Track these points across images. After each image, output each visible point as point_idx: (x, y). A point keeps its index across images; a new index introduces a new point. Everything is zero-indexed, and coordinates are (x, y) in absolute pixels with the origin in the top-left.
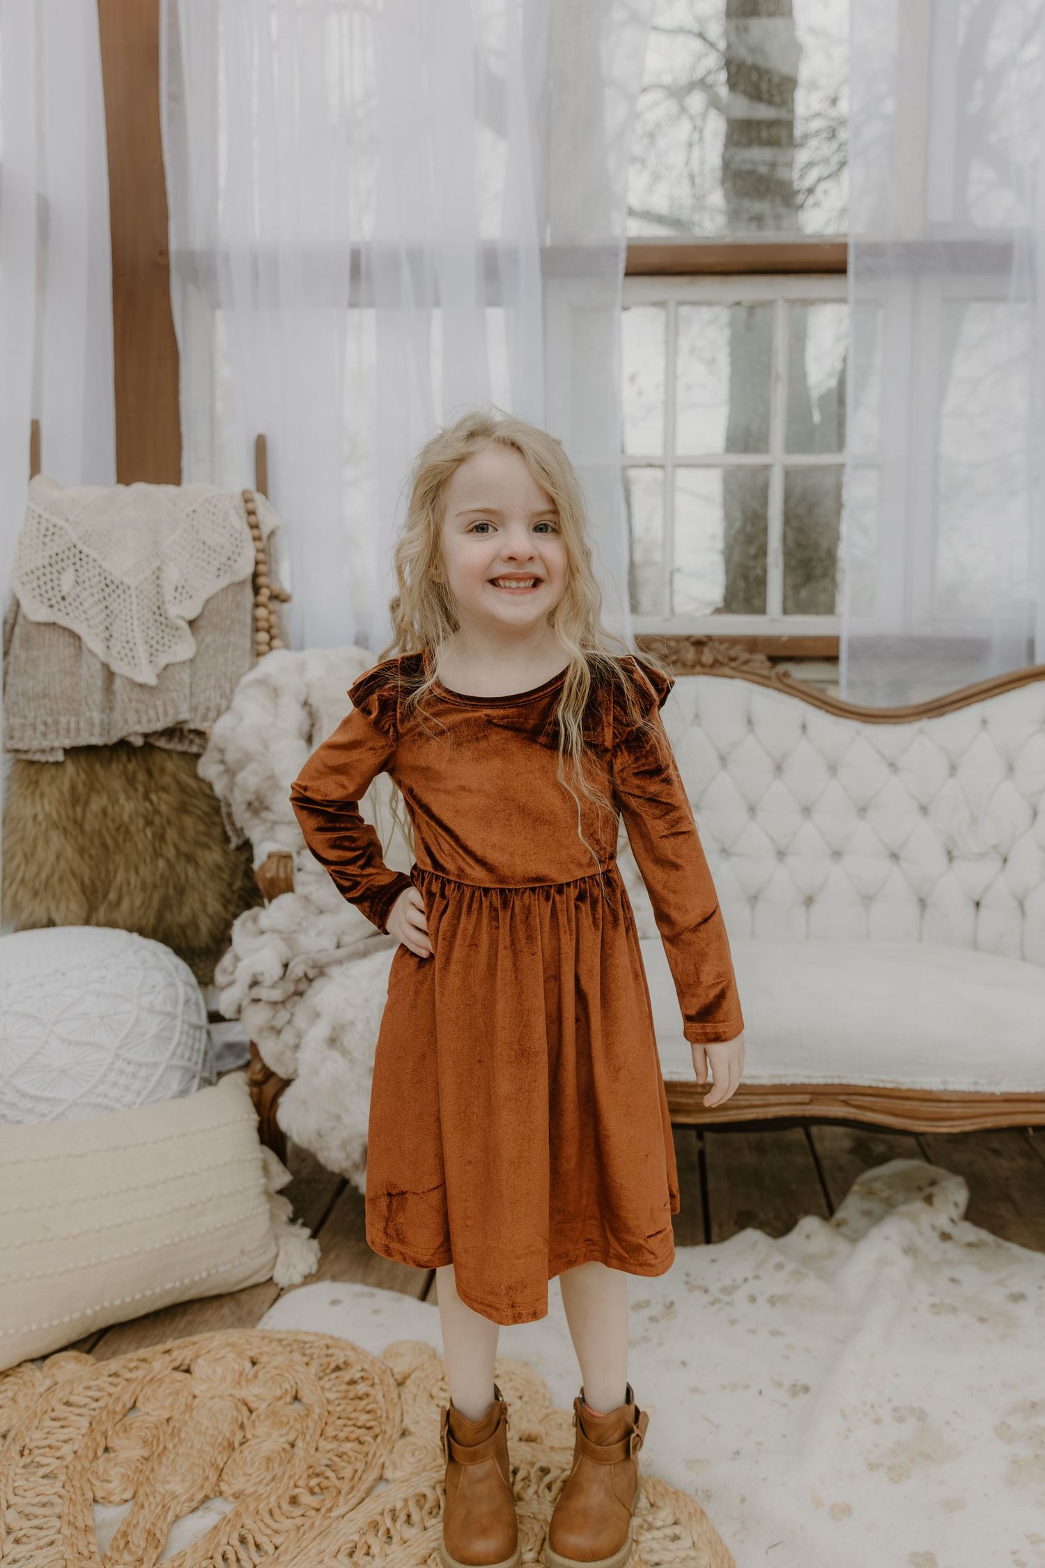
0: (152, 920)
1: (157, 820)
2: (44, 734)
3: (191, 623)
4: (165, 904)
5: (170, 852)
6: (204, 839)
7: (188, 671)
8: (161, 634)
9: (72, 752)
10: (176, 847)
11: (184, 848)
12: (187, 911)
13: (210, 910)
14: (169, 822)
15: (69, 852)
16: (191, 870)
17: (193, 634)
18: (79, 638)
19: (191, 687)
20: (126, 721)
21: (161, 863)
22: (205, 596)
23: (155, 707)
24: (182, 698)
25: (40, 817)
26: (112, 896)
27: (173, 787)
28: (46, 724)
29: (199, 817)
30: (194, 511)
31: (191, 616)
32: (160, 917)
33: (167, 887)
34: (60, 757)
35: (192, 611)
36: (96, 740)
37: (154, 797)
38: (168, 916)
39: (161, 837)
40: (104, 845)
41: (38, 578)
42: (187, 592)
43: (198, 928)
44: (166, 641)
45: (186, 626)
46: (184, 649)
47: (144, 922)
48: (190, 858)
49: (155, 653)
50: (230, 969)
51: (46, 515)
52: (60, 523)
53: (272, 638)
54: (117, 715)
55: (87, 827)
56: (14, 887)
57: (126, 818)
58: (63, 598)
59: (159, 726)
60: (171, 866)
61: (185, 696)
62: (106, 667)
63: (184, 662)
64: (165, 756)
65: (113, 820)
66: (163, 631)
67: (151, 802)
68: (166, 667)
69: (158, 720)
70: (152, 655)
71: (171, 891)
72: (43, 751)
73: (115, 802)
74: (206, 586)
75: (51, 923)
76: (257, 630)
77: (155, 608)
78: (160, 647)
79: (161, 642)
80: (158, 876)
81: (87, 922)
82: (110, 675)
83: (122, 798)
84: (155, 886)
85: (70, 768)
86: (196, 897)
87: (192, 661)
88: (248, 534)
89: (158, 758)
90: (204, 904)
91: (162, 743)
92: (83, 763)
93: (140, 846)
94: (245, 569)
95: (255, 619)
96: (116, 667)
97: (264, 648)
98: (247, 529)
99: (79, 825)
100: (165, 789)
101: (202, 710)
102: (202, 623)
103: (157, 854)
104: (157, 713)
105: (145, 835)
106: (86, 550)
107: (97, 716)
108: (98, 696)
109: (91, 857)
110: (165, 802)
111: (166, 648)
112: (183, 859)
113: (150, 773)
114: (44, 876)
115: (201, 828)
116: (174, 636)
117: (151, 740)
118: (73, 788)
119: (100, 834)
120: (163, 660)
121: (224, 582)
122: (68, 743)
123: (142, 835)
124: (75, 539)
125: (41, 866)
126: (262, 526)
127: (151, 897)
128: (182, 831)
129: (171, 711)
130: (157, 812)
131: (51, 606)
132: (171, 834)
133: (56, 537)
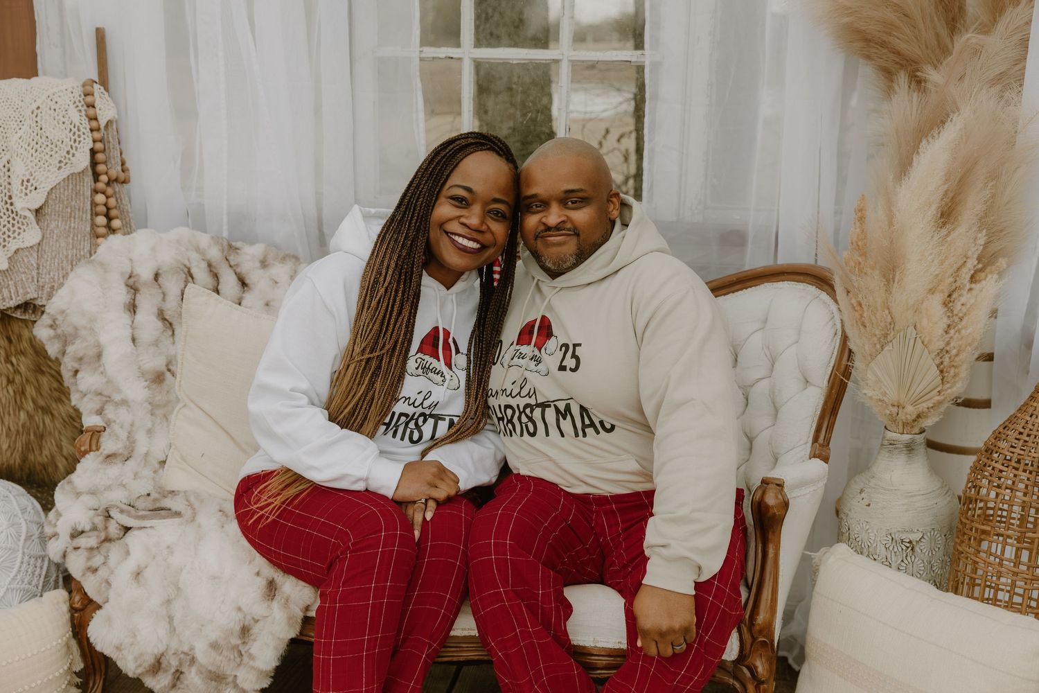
0: (18, 460)
1: (18, 379)
3: (38, 212)
4: (28, 447)
5: (29, 406)
6: (56, 394)
7: (35, 255)
8: (12, 221)
10: (34, 401)
11: (41, 402)
12: (46, 452)
13: (65, 452)
14: (27, 380)
16: (48, 421)
17: (38, 221)
19: (38, 269)
21: (23, 415)
22: (48, 189)
23: (8, 286)
24: (30, 280)
27: (30, 351)
29: (53, 376)
30: (38, 108)
31: (37, 206)
32: (24, 459)
33: (29, 434)
35: (37, 200)
37: (14, 360)
38: (31, 457)
39: (23, 392)
42: (32, 185)
43: (56, 466)
44: (16, 228)
45: (31, 217)
46: (31, 236)
47: (12, 462)
48: (46, 410)
49: (7, 239)
50: (53, 522)
53: (109, 219)
59: (12, 303)
60: (30, 417)
61: (33, 277)
63: (31, 247)
64: (20, 324)
66: (14, 219)
67: (12, 364)
68: (16, 252)
69: (12, 299)
70: (5, 240)
71: (32, 437)
74: (49, 178)
76: (97, 215)
77: (7, 198)
78: (10, 234)
79: (12, 229)
80: (20, 425)
84: (18, 432)
86: (53, 442)
87: (39, 244)
88: (86, 125)
89: (16, 327)
90: (60, 447)
91: (18, 314)
94: (83, 161)
95: (94, 204)
97: (102, 230)
98: (85, 121)
100: (22, 353)
101: (47, 289)
102: (46, 210)
103: (21, 408)
104: (10, 292)
105: (8, 391)
110: (24, 364)
111: (16, 235)
112: (40, 411)
113: (10, 341)
115: (55, 385)
116: (23, 224)
117: (9, 313)
120: (13, 246)
121: (65, 173)
123: (5, 391)
126: (99, 118)
127: (15, 442)
128: (38, 389)
129: (21, 291)
130: (17, 372)
132: (30, 391)
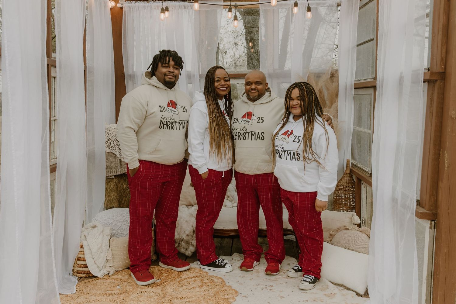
2: (111, 173)
9: (115, 176)
15: (116, 195)
18: (115, 155)
20: (125, 170)
25: (111, 188)
26: (123, 202)
28: (111, 171)
34: (113, 177)
36: (120, 174)
40: (121, 193)
41: (107, 143)
51: (107, 131)
52: (110, 133)
54: (123, 168)
55: (118, 190)
56: (107, 201)
57: (124, 188)
58: (112, 147)
62: (120, 160)
65: (122, 188)
72: (110, 176)
73: (122, 185)
75: (113, 207)
81: (119, 207)
82: (121, 161)
83: (123, 184)
85: (115, 179)
92: (117, 178)
93: (127, 193)
96: (122, 160)
99: (117, 189)
106: (115, 138)
107: (119, 169)
108: (119, 166)
109: (119, 195)
114: (112, 199)
118: (116, 183)
119: (120, 190)
122: (115, 174)
124: (113, 136)
125: (111, 197)
131: (109, 149)
133: (109, 135)
